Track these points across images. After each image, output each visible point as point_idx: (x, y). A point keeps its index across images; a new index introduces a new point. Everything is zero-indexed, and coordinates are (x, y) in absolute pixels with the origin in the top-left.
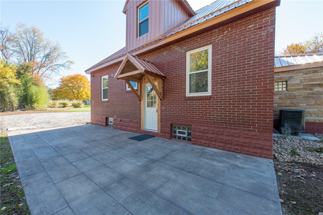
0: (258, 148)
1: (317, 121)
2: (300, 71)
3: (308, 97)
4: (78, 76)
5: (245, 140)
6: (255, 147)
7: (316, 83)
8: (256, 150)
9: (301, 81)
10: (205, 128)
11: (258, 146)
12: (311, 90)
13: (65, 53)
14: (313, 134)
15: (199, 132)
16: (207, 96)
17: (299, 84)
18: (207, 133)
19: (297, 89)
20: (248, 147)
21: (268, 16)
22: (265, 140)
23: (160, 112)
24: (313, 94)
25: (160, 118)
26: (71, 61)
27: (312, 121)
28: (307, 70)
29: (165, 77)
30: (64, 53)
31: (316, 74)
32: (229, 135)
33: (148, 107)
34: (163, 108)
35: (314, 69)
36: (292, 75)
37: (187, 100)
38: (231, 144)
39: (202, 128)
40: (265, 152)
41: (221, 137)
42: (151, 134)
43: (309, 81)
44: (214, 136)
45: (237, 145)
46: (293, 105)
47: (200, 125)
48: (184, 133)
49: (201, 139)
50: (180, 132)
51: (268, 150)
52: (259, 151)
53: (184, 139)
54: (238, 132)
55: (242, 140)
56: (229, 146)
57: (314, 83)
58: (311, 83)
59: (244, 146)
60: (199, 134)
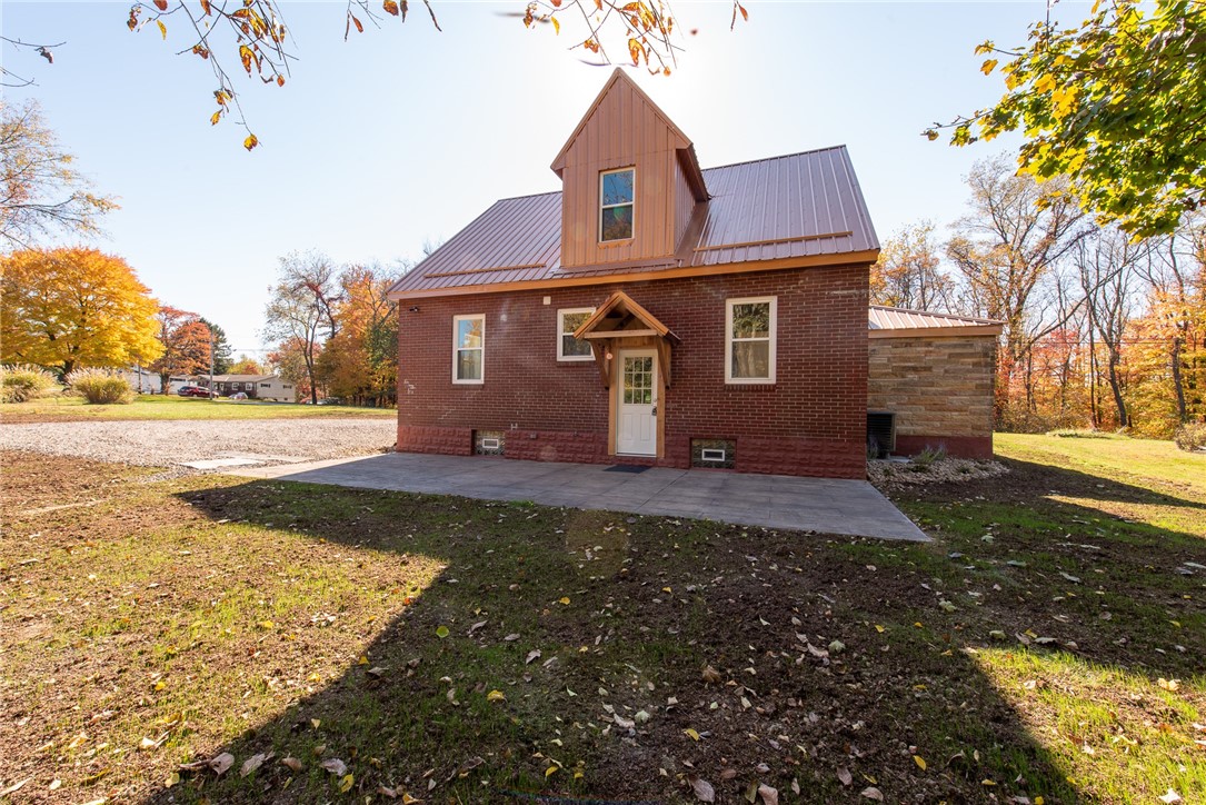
0: (849, 466)
1: (912, 433)
2: (887, 341)
3: (899, 390)
4: (82, 256)
5: (829, 456)
6: (843, 466)
7: (910, 364)
8: (844, 470)
9: (889, 360)
10: (764, 441)
11: (847, 463)
12: (903, 377)
13: (69, 158)
14: (906, 456)
15: (753, 449)
16: (769, 385)
17: (885, 366)
18: (768, 450)
19: (883, 374)
20: (834, 466)
21: (860, 275)
22: (857, 453)
23: (663, 414)
24: (905, 384)
25: (663, 427)
26: (97, 197)
27: (904, 432)
28: (898, 341)
29: (678, 342)
30: (64, 158)
31: (909, 349)
32: (804, 451)
33: (625, 402)
34: (671, 406)
35: (908, 341)
36: (876, 347)
37: (728, 391)
38: (808, 465)
39: (759, 442)
40: (857, 470)
41: (793, 455)
42: (638, 463)
43: (901, 361)
44: (781, 454)
45: (818, 465)
46: (877, 404)
47: (755, 438)
48: (719, 455)
49: (756, 462)
50: (708, 455)
51: (861, 467)
52: (849, 470)
53: (719, 466)
54: (820, 444)
55: (825, 457)
56: (806, 468)
57: (907, 364)
58: (902, 364)
59: (828, 466)
60: (752, 453)
